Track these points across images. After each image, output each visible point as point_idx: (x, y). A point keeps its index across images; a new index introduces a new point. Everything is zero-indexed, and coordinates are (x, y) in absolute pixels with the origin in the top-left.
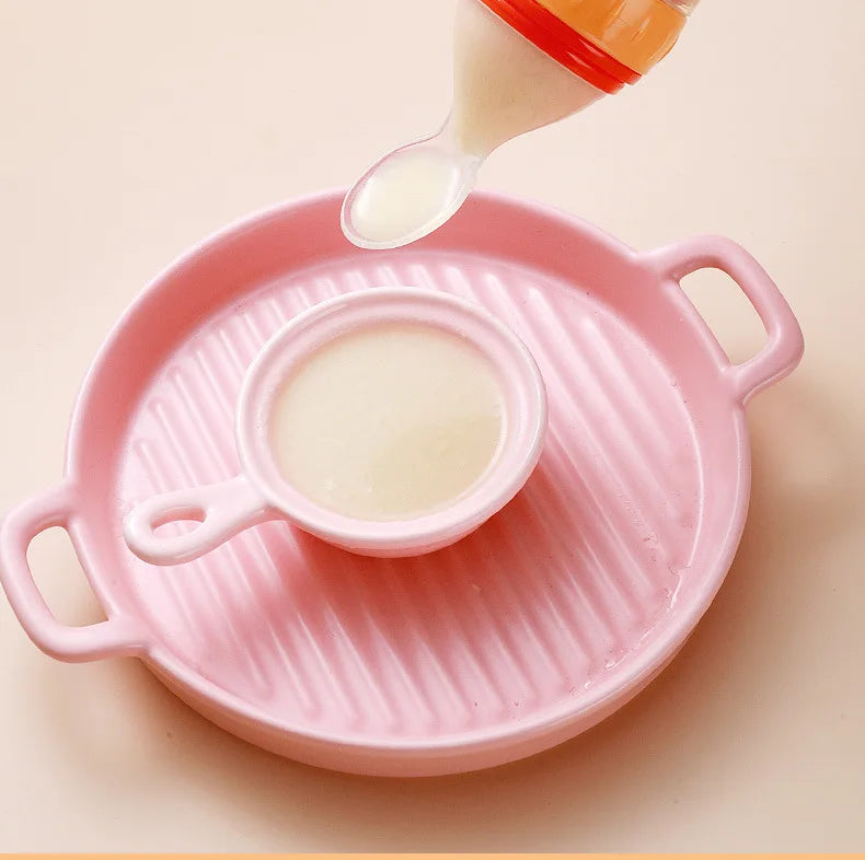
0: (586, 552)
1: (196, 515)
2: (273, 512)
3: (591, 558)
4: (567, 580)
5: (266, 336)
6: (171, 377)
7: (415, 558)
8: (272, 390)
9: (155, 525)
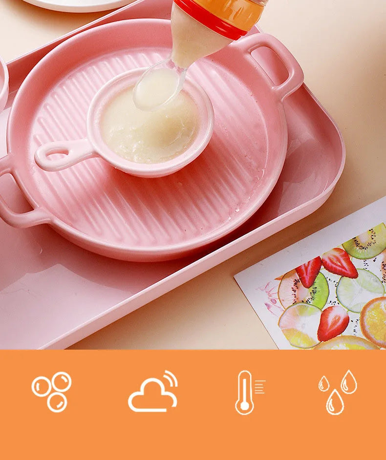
0: (228, 173)
1: (66, 152)
2: (96, 154)
3: (230, 174)
4: (221, 183)
5: (98, 88)
6: (52, 96)
7: (158, 178)
8: (104, 104)
9: (47, 155)
